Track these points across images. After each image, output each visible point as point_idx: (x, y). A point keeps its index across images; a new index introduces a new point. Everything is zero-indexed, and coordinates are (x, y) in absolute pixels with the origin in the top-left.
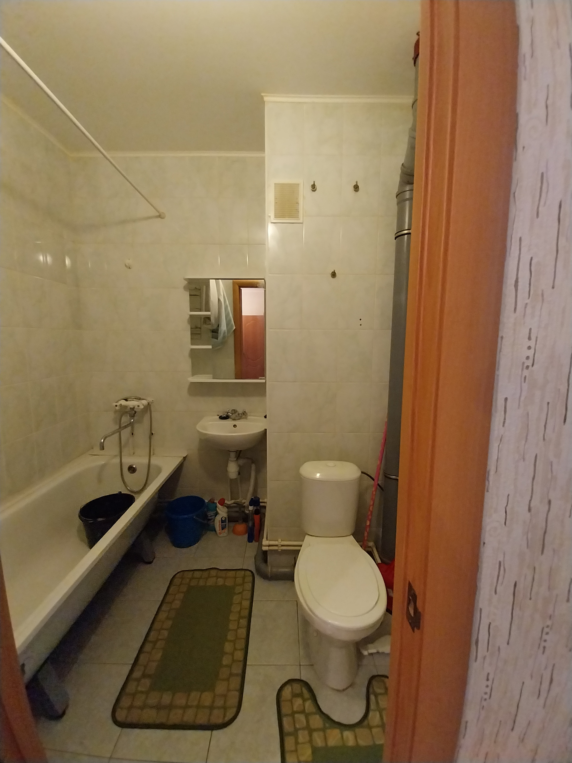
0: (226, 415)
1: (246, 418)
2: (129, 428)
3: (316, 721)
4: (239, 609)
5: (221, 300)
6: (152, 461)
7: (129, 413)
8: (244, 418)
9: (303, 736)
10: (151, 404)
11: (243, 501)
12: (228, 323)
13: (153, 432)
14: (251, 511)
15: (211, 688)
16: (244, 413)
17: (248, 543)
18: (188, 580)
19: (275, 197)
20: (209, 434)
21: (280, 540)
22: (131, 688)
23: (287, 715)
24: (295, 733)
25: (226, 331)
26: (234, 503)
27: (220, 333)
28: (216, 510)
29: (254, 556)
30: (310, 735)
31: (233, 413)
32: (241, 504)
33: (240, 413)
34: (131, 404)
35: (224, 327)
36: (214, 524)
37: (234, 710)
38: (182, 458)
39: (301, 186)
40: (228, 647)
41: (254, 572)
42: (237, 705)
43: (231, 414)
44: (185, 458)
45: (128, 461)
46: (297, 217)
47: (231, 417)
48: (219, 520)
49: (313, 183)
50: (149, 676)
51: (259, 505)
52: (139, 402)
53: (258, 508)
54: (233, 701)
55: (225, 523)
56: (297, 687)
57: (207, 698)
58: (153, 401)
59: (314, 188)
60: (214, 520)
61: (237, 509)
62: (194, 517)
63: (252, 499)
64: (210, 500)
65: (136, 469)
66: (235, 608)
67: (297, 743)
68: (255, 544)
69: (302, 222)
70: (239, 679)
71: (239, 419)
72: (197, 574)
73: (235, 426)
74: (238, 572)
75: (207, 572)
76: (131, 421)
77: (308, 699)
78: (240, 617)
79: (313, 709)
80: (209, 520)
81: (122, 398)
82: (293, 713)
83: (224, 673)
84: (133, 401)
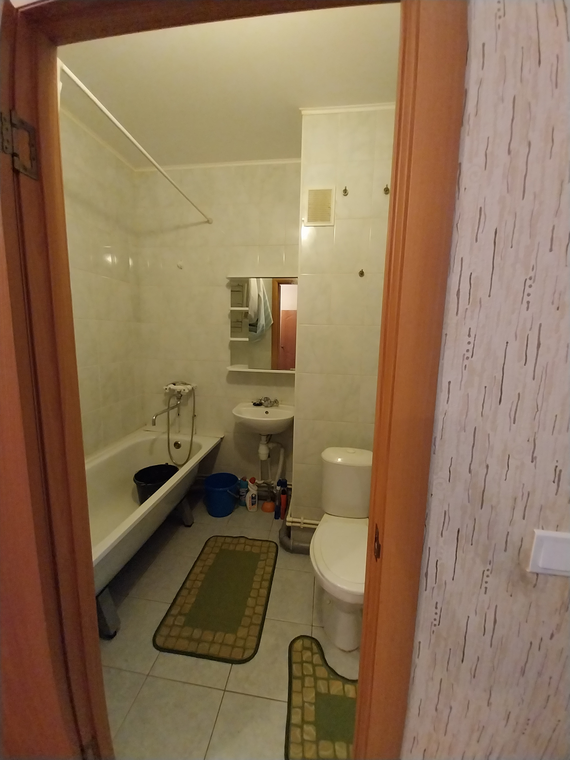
0: (259, 402)
1: (277, 406)
2: (176, 409)
3: (322, 672)
4: (262, 573)
5: (261, 296)
6: (194, 439)
7: (176, 396)
8: (275, 406)
9: (308, 681)
10: (194, 389)
11: (272, 482)
12: (267, 318)
13: (196, 414)
14: (278, 491)
15: (234, 631)
16: (276, 401)
17: (274, 519)
18: (220, 545)
19: (309, 202)
20: (243, 418)
21: (302, 518)
22: (170, 621)
23: (296, 663)
24: (302, 678)
25: (265, 325)
26: (263, 483)
27: (259, 327)
28: (247, 487)
29: (279, 531)
30: (316, 683)
31: (265, 400)
32: (270, 484)
33: (272, 401)
34: (179, 388)
35: (262, 321)
36: (245, 500)
37: (252, 651)
38: (220, 439)
39: (333, 192)
40: (250, 602)
41: (279, 544)
42: (254, 647)
43: (264, 402)
44: (222, 439)
45: (175, 437)
46: (329, 220)
47: (264, 404)
48: (249, 496)
49: (344, 188)
50: (185, 615)
51: (287, 486)
52: (185, 387)
53: (286, 489)
54: (251, 644)
55: (255, 500)
56: (307, 643)
57: (230, 638)
58: (196, 386)
59: (346, 192)
60: (245, 497)
61: (266, 489)
62: (228, 491)
63: (280, 480)
64: (242, 478)
65: (181, 444)
66: (259, 572)
67: (303, 686)
68: (280, 521)
69: (333, 225)
70: (258, 628)
71: (271, 407)
72: (228, 540)
73: (267, 412)
74: (264, 543)
75: (237, 539)
76: (178, 403)
77: (316, 653)
78: (263, 580)
79: (320, 662)
80: (242, 496)
81: (171, 382)
82: (302, 663)
83: (245, 621)
84: (180, 386)
